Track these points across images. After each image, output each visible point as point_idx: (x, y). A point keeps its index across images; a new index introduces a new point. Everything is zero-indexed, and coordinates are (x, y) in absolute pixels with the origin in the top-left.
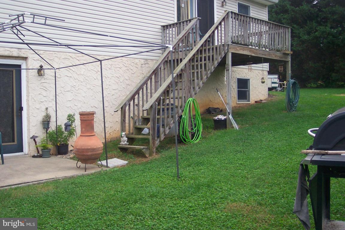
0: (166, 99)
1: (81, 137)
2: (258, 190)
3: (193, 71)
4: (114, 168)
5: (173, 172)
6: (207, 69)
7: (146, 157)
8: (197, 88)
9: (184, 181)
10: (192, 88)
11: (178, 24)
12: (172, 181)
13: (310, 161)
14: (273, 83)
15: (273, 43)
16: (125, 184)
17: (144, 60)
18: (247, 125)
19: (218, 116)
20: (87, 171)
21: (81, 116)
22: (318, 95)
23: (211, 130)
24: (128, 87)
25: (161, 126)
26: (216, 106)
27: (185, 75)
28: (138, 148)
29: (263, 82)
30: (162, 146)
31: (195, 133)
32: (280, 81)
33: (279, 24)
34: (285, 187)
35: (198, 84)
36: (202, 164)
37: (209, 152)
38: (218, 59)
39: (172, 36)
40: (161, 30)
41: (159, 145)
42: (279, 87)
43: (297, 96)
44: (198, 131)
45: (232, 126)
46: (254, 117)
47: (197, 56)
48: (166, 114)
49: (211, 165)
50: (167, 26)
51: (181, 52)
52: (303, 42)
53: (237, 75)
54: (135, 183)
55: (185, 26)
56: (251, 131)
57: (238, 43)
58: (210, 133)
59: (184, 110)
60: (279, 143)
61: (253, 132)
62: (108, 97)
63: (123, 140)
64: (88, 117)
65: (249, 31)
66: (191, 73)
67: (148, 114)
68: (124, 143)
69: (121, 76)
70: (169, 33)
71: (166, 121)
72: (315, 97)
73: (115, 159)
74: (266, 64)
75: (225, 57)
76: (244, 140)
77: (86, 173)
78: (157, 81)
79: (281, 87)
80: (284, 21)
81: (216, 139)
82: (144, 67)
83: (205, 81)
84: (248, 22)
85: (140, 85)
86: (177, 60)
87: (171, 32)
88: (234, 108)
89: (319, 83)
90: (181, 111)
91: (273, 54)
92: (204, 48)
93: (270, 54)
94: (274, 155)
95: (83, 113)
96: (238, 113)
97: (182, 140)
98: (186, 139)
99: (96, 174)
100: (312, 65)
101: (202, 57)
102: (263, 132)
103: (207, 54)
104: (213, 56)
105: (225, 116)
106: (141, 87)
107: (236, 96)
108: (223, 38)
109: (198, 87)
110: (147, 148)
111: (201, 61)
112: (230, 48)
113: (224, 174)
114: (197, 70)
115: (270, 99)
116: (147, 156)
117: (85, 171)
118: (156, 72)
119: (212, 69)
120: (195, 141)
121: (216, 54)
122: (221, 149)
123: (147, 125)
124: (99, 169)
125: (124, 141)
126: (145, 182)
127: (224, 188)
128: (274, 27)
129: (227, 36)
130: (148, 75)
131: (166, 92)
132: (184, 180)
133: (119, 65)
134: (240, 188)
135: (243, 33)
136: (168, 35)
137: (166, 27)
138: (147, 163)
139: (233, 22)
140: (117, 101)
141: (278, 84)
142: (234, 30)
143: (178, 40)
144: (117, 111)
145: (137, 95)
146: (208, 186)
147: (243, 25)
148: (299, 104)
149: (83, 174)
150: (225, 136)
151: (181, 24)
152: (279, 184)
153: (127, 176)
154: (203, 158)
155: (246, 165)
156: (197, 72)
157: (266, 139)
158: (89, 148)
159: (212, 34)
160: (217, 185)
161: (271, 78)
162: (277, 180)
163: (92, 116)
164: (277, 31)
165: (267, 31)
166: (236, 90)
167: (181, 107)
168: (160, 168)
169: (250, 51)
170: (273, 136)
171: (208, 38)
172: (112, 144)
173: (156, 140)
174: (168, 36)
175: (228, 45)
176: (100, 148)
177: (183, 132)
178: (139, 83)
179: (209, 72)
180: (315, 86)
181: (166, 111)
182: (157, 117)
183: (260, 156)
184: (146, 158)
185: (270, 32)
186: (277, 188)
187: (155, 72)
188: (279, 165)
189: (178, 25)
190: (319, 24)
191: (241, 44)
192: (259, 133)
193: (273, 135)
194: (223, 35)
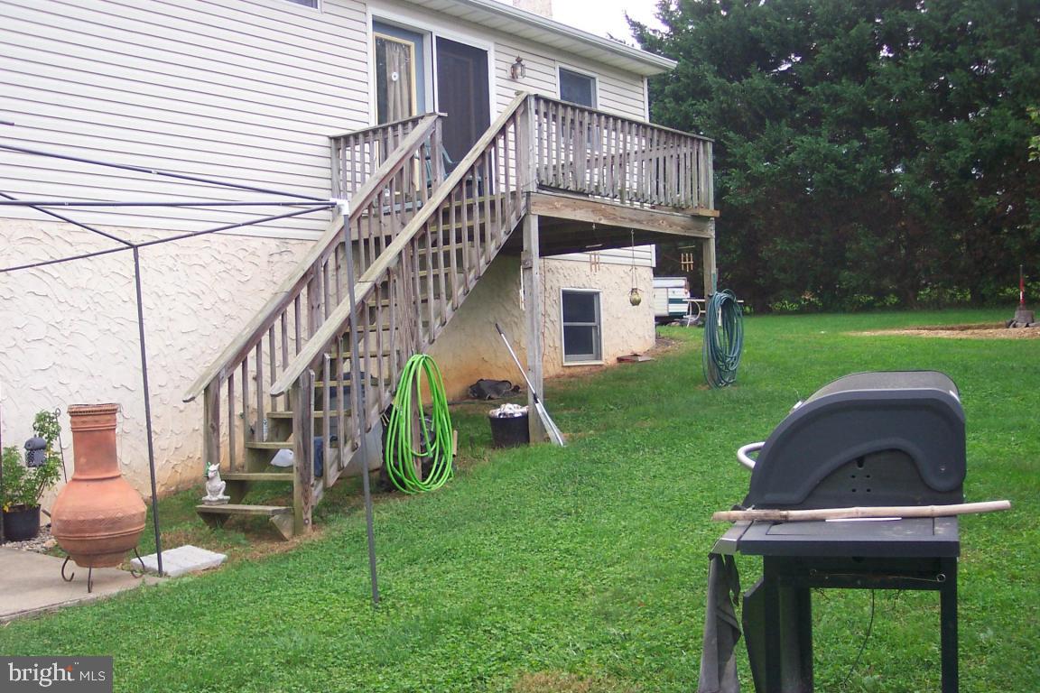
0: (341, 359)
1: (76, 484)
2: (613, 630)
3: (423, 273)
4: (183, 576)
5: (363, 582)
6: (466, 265)
7: (282, 539)
8: (435, 324)
9: (392, 611)
10: (421, 326)
11: (380, 130)
12: (356, 611)
13: (736, 545)
14: (672, 301)
15: (661, 186)
16: (210, 628)
17: (277, 242)
18: (592, 432)
19: (503, 405)
20: (94, 589)
21: (76, 419)
22: (801, 335)
23: (482, 450)
24: (230, 323)
25: (328, 442)
26: (499, 376)
27: (399, 285)
28: (257, 511)
29: (635, 303)
30: (334, 504)
31: (433, 463)
32: (692, 296)
33: (679, 132)
34: (692, 617)
35: (439, 314)
36: (449, 554)
37: (472, 518)
38: (499, 236)
39: (363, 168)
40: (328, 150)
41: (324, 498)
42: (688, 314)
43: (737, 340)
44: (441, 453)
45: (545, 436)
46: (612, 407)
47: (433, 229)
48: (342, 405)
49: (478, 556)
50: (346, 138)
51: (388, 217)
52: (756, 181)
53: (562, 280)
54: (240, 621)
55: (400, 138)
56: (600, 450)
57: (557, 189)
58: (479, 458)
59: (396, 392)
60: (682, 484)
61: (606, 451)
62: (165, 356)
63: (213, 489)
64: (97, 422)
65: (589, 151)
66: (418, 281)
67: (288, 408)
68: (214, 499)
69: (203, 288)
70: (353, 161)
71: (341, 426)
72: (792, 343)
73: (188, 548)
74: (648, 246)
75: (519, 229)
76: (579, 478)
77: (91, 596)
78: (316, 306)
79: (695, 312)
80: (697, 121)
81: (495, 477)
82: (277, 262)
83: (461, 301)
84: (586, 126)
85: (262, 318)
86: (377, 240)
87: (358, 155)
88: (556, 380)
89: (805, 300)
90: (388, 394)
91: (664, 219)
92: (455, 204)
93: (653, 218)
94: (666, 518)
95: (82, 410)
96: (562, 397)
97: (393, 483)
98: (406, 480)
99: (123, 597)
100: (784, 248)
101: (448, 231)
102: (637, 450)
103: (466, 223)
104: (482, 227)
105: (523, 405)
106: (267, 325)
107: (560, 343)
108: (512, 172)
109: (438, 322)
110: (285, 512)
111: (446, 242)
112: (534, 204)
113: (516, 584)
114: (436, 271)
115: (660, 350)
116: (286, 534)
117: (89, 591)
118: (312, 276)
119: (481, 265)
120: (435, 483)
121: (493, 221)
122: (510, 507)
123: (285, 441)
124: (134, 583)
125: (215, 492)
126: (273, 620)
127: (513, 627)
128: (663, 139)
129: (523, 168)
130: (288, 287)
131: (340, 339)
132: (394, 606)
133: (200, 258)
134: (561, 624)
135: (571, 156)
136: (349, 164)
137: (342, 140)
138: (286, 557)
139: (540, 125)
140: (193, 369)
141: (687, 305)
142: (546, 146)
143: (377, 181)
144: (193, 399)
145: (254, 350)
146: (466, 623)
147: (573, 134)
148: (743, 365)
149: (80, 601)
150: (523, 467)
151: (387, 133)
152: (676, 608)
153: (219, 602)
154: (455, 536)
155: (583, 553)
156: (436, 277)
157: (647, 471)
158: (101, 517)
159: (480, 161)
160: (490, 618)
161: (667, 288)
162: (669, 595)
163: (108, 417)
164: (672, 152)
165: (643, 152)
166: (560, 325)
167: (388, 383)
168: (323, 572)
169: (593, 211)
170: (666, 463)
171: (466, 173)
172: (179, 502)
173: (312, 486)
174: (349, 168)
175: (528, 193)
176: (134, 515)
177: (396, 457)
178: (261, 312)
179: (471, 276)
180: (795, 306)
181: (341, 396)
182: (315, 414)
183: (623, 523)
184: (281, 543)
185: (653, 155)
186: (666, 622)
187: (310, 278)
188: (679, 551)
189: (380, 135)
190: (799, 128)
191: (566, 191)
192: (625, 455)
193: (666, 460)
194: (512, 163)
